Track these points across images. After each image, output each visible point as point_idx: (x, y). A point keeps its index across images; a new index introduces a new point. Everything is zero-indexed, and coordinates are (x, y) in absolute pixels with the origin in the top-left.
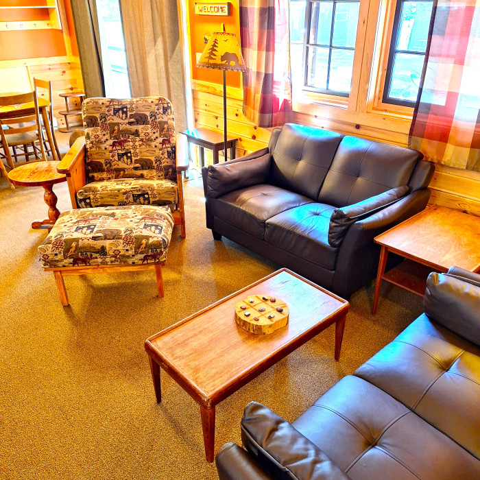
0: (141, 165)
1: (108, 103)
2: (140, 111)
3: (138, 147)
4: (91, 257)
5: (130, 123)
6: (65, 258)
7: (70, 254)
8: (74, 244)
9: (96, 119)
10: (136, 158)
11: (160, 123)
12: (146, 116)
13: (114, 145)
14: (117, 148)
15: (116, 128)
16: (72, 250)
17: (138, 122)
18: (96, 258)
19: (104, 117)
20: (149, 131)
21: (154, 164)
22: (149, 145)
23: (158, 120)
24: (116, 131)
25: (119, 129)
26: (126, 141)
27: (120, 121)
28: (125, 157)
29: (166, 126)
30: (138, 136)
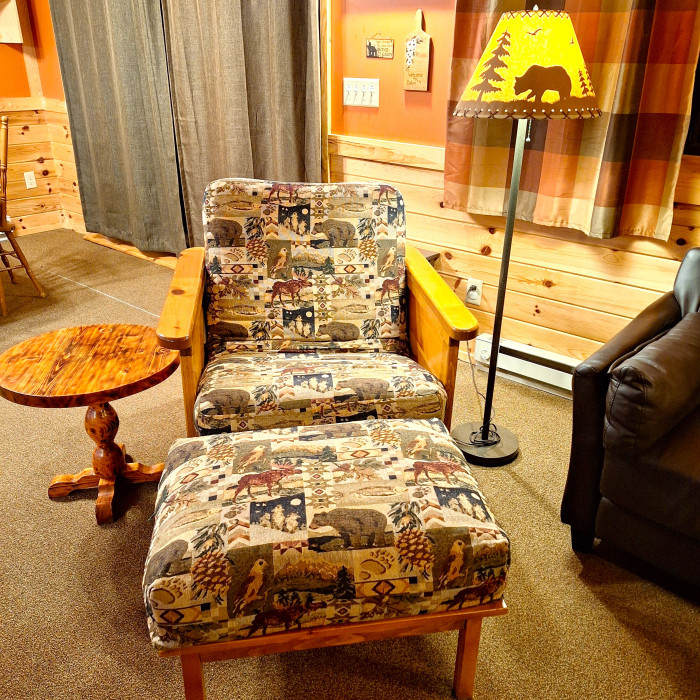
4: (310, 605)
5: (315, 244)
6: (232, 616)
7: (247, 599)
8: (258, 569)
9: (237, 228)
10: (322, 323)
12: (350, 229)
13: (275, 290)
14: (284, 298)
15: (283, 252)
16: (255, 585)
17: (332, 242)
18: (324, 605)
19: (255, 225)
24: (283, 260)
25: (289, 254)
26: (302, 283)
29: (392, 251)
30: (332, 272)
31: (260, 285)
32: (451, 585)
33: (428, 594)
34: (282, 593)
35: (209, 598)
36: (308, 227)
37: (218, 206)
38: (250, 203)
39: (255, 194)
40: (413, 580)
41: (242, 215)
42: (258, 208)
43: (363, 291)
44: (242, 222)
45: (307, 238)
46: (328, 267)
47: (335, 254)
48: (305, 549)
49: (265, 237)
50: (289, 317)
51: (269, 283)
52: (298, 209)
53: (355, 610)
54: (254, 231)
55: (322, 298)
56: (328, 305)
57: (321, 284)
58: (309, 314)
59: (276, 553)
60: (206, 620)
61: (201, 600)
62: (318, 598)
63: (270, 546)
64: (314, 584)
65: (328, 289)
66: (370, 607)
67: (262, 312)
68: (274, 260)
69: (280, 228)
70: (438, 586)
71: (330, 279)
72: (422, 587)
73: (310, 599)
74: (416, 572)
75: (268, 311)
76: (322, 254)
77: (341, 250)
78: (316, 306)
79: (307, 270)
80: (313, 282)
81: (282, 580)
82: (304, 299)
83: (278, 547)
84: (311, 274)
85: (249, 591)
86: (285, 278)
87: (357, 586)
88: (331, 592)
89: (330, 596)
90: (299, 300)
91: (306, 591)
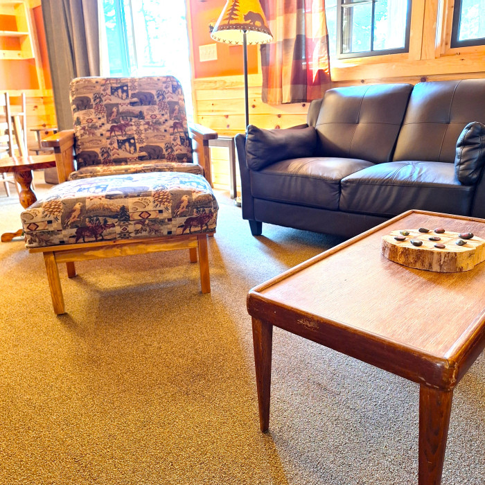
0: (148, 153)
1: (104, 82)
2: (144, 89)
3: (143, 132)
4: (106, 225)
5: (133, 104)
6: (64, 228)
7: (71, 220)
8: (78, 206)
9: (88, 100)
10: (141, 145)
11: (170, 103)
12: (152, 96)
13: (112, 130)
14: (117, 133)
15: (115, 109)
16: (76, 214)
17: (142, 102)
18: (113, 226)
19: (98, 97)
20: (156, 112)
21: (164, 152)
22: (157, 129)
23: (167, 100)
24: (115, 114)
25: (118, 110)
26: (127, 125)
27: (119, 101)
28: (127, 144)
29: (176, 107)
30: (143, 118)
31: (103, 128)
32: (182, 215)
33: (170, 220)
34: (90, 217)
35: (52, 218)
36: (127, 96)
37: (77, 90)
38: (95, 87)
39: (97, 82)
40: (161, 212)
41: (90, 93)
42: (99, 89)
43: (162, 128)
44: (91, 96)
45: (128, 101)
46: (140, 116)
47: (144, 108)
48: (103, 199)
49: (104, 103)
50: (121, 143)
51: (108, 126)
52: (121, 87)
53: (131, 228)
54: (98, 100)
55: (139, 132)
56: (143, 136)
57: (138, 125)
58: (132, 141)
59: (88, 201)
60: (51, 229)
61: (47, 219)
62: (110, 221)
63: (85, 198)
64: (107, 213)
65: (142, 128)
66: (139, 227)
67: (105, 142)
68: (110, 115)
69: (112, 97)
70: (175, 215)
71: (142, 122)
72: (166, 215)
73: (106, 222)
74: (162, 207)
75: (109, 141)
76: (137, 109)
77: (148, 107)
78: (136, 137)
79: (129, 118)
80: (133, 124)
81: (91, 211)
82: (129, 133)
83: (89, 198)
84: (131, 120)
85: (73, 216)
86: (117, 123)
87: (130, 214)
88: (117, 218)
89: (116, 220)
90: (126, 134)
91: (103, 216)
